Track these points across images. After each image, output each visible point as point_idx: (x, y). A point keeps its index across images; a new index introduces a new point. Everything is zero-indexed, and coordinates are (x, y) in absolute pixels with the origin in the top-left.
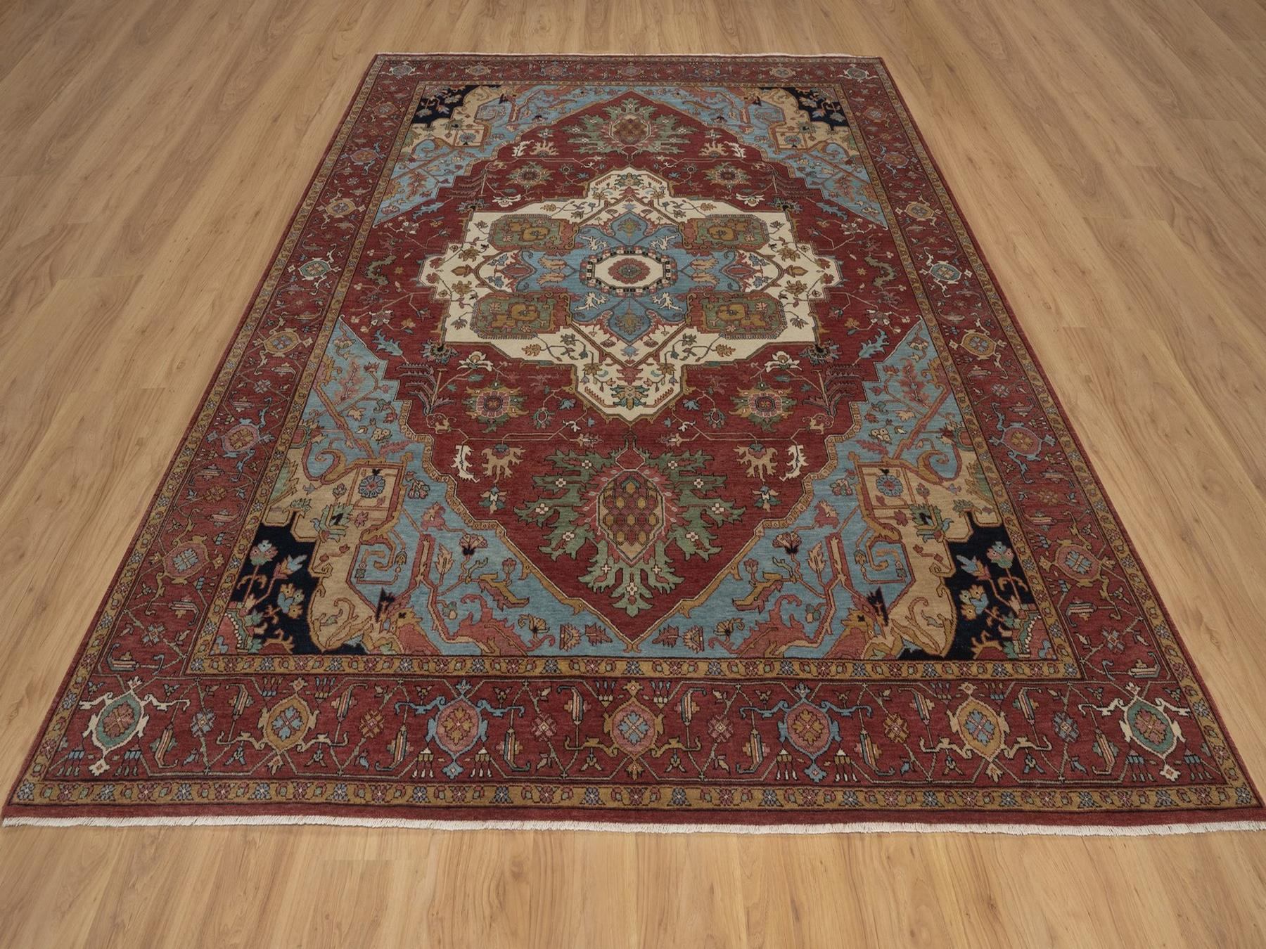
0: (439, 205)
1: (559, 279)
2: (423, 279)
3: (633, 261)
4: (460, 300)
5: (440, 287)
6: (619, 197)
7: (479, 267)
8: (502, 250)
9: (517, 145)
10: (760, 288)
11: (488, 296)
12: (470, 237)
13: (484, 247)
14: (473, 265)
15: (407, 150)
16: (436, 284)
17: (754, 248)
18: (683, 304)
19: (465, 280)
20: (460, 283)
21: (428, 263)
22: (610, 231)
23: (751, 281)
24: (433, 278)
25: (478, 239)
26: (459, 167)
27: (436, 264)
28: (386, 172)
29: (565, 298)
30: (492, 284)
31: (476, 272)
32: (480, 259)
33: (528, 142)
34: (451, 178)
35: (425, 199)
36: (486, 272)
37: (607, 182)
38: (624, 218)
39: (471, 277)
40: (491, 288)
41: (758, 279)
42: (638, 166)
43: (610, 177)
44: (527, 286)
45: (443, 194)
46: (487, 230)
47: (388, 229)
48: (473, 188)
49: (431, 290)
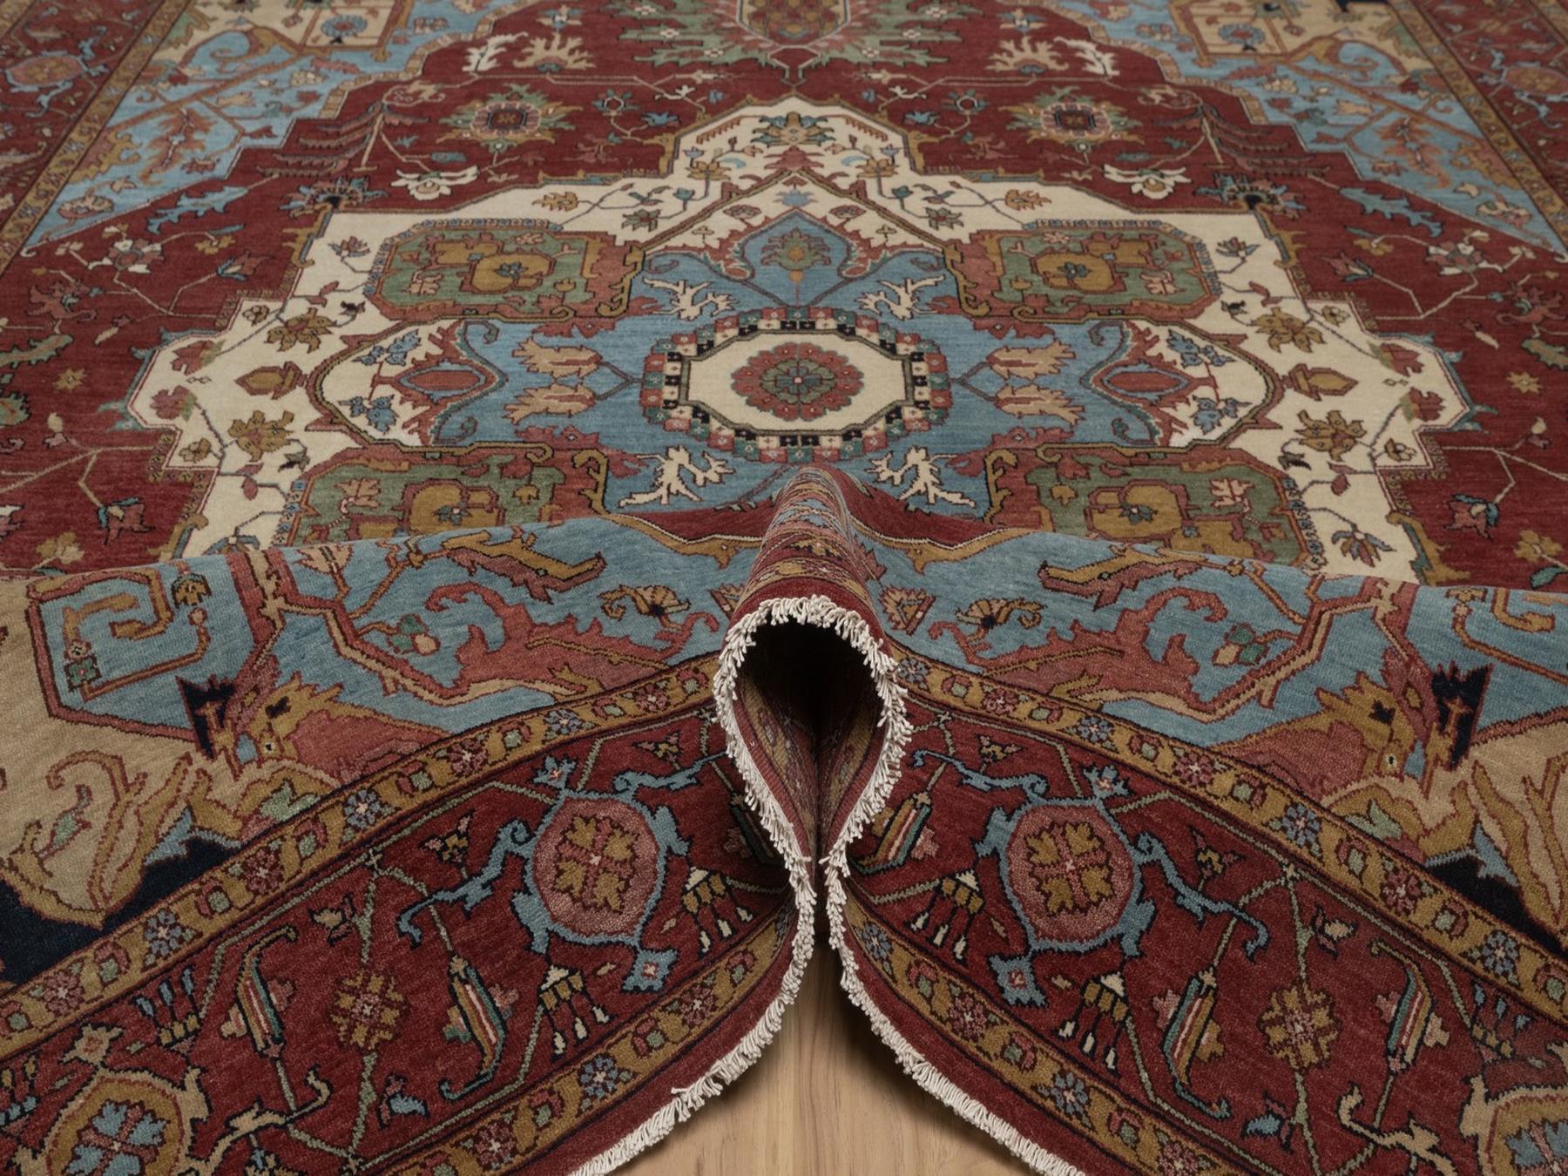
0: (233, 193)
1: (576, 406)
2: (142, 409)
3: (811, 352)
4: (248, 472)
5: (191, 430)
6: (763, 174)
7: (324, 369)
8: (404, 317)
9: (480, 43)
10: (1215, 434)
11: (341, 458)
12: (309, 282)
13: (351, 309)
14: (307, 361)
15: (171, 55)
16: (179, 422)
17: (1179, 314)
18: (975, 486)
19: (272, 409)
20: (258, 417)
21: (166, 356)
22: (738, 264)
23: (1183, 412)
24: (172, 403)
25: (334, 287)
26: (308, 98)
27: (190, 360)
28: (97, 108)
29: (591, 466)
30: (360, 422)
31: (314, 384)
32: (331, 344)
33: (510, 38)
34: (281, 127)
35: (196, 178)
36: (348, 382)
37: (730, 134)
38: (776, 232)
39: (297, 399)
40: (353, 432)
41: (1205, 405)
42: (817, 95)
43: (737, 122)
44: (470, 427)
45: (250, 164)
46: (365, 263)
47: (68, 260)
48: (340, 150)
49: (163, 440)
